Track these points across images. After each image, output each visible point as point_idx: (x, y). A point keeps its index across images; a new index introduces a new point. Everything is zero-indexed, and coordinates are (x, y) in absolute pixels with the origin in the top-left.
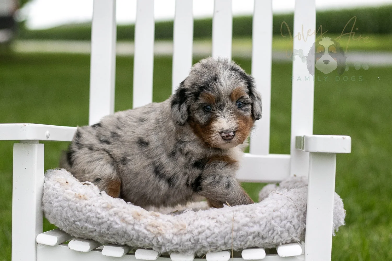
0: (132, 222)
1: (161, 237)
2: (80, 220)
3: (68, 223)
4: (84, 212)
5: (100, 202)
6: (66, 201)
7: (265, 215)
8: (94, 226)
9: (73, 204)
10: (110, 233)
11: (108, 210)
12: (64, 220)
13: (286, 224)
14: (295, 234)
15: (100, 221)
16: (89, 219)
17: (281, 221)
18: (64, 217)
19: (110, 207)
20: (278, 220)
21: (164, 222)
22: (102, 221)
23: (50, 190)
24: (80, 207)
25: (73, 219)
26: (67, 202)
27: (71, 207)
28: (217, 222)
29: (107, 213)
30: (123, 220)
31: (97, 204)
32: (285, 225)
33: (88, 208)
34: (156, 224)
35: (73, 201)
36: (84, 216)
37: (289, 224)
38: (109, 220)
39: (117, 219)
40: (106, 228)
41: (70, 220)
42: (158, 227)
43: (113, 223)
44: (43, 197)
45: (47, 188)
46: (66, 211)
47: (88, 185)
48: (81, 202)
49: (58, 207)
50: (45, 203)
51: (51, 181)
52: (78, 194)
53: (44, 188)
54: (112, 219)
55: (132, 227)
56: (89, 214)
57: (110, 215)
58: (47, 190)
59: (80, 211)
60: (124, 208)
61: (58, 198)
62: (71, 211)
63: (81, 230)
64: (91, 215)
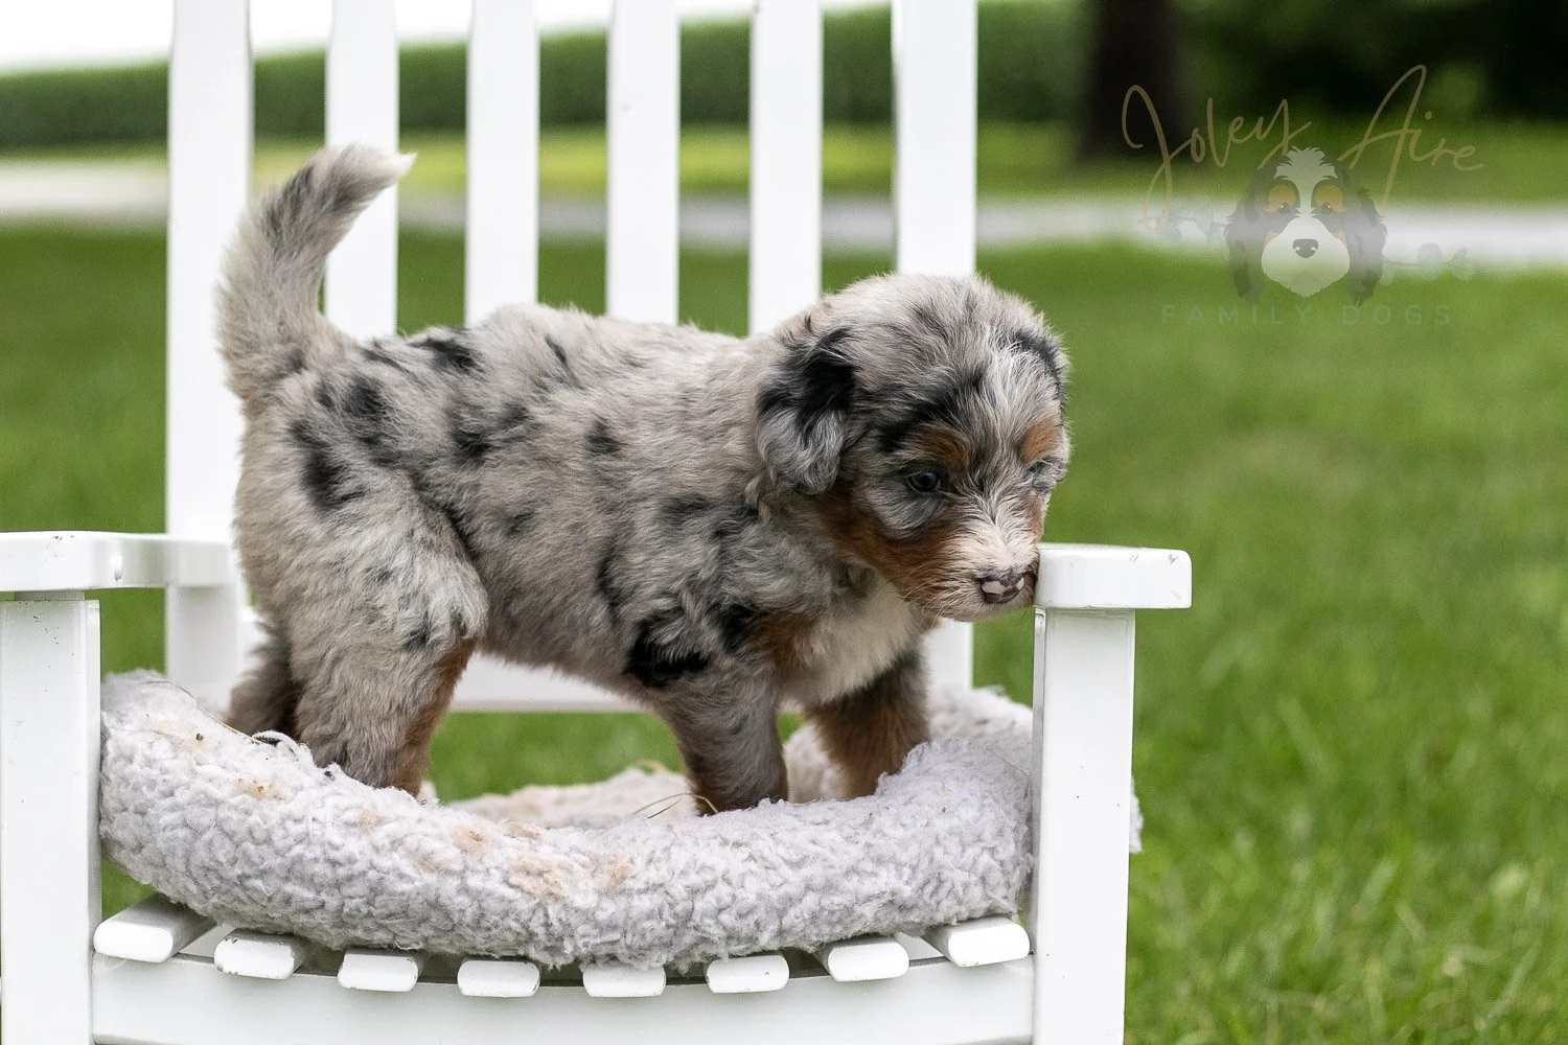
0: (457, 867)
1: (558, 906)
2: (262, 874)
3: (216, 882)
4: (280, 844)
5: (335, 806)
6: (204, 806)
7: (912, 831)
8: (319, 892)
9: (234, 816)
10: (375, 912)
11: (366, 832)
12: (201, 873)
13: (978, 856)
14: (1002, 891)
15: (342, 872)
16: (298, 867)
17: (964, 847)
18: (201, 861)
19: (374, 820)
20: (953, 845)
21: (563, 858)
22: (350, 873)
23: (136, 767)
24: (265, 827)
25: (238, 871)
26: (211, 811)
27: (227, 828)
28: (751, 857)
29: (364, 842)
30: (425, 861)
31: (326, 813)
32: (975, 862)
33: (295, 829)
34: (538, 866)
35: (236, 808)
36: (279, 860)
37: (986, 859)
38: (373, 867)
39: (403, 861)
40: (361, 897)
41: (223, 875)
42: (545, 875)
43: (391, 877)
44: (106, 789)
45: (120, 756)
46: (210, 844)
47: (274, 742)
48: (267, 811)
49: (174, 828)
50: (116, 811)
51: (132, 733)
52: (248, 781)
53: (109, 758)
54: (384, 862)
55: (459, 882)
56: (302, 851)
57: (377, 850)
58: (121, 762)
59: (265, 841)
60: (420, 820)
61: (172, 794)
62: (227, 840)
63: (264, 907)
64: (309, 855)
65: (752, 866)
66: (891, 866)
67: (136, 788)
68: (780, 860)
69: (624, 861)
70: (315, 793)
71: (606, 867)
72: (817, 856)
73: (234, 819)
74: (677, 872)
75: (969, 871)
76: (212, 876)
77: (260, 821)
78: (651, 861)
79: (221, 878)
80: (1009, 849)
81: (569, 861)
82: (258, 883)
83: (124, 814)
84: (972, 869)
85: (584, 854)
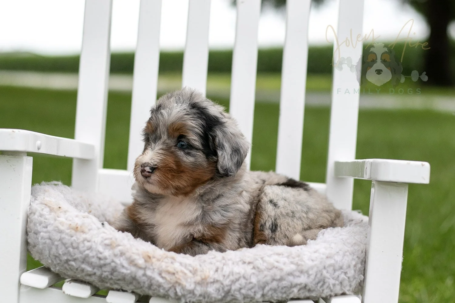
0: (143, 266)
1: (180, 288)
2: (75, 260)
3: (59, 262)
4: (81, 249)
5: (102, 237)
6: (57, 232)
8: (94, 269)
9: (67, 237)
10: (114, 278)
11: (112, 249)
12: (54, 257)
13: (340, 275)
15: (102, 262)
16: (87, 259)
17: (335, 271)
18: (54, 253)
19: (115, 245)
20: (331, 270)
21: (183, 268)
22: (104, 263)
23: (36, 216)
24: (77, 242)
25: (66, 258)
26: (59, 235)
27: (64, 241)
28: (254, 268)
29: (111, 252)
30: (132, 262)
31: (98, 239)
32: (338, 277)
33: (87, 244)
34: (173, 271)
35: (67, 234)
36: (81, 255)
37: (343, 276)
38: (113, 261)
39: (124, 261)
40: (109, 272)
41: (61, 259)
42: (175, 275)
43: (119, 266)
46: (57, 246)
48: (79, 236)
49: (46, 239)
51: (37, 204)
52: (74, 225)
54: (117, 261)
55: (143, 272)
56: (89, 253)
57: (115, 255)
59: (77, 248)
61: (47, 227)
62: (63, 246)
63: (75, 272)
64: (91, 255)
65: (254, 271)
69: (206, 272)
70: (97, 231)
71: (199, 273)
73: (67, 239)
74: (226, 276)
75: (336, 280)
76: (57, 259)
77: (76, 239)
78: (216, 271)
80: (352, 273)
81: (186, 270)
82: (73, 263)
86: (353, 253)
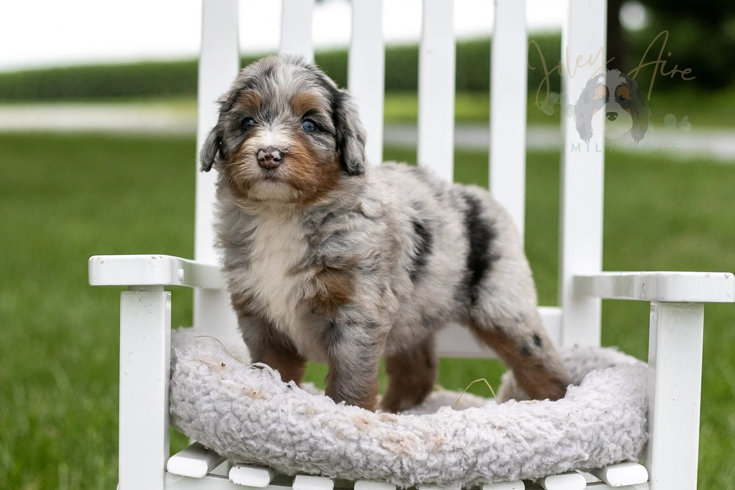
0: (355, 438)
1: (408, 459)
2: (254, 438)
3: (230, 441)
4: (264, 422)
5: (293, 404)
6: (225, 401)
7: (590, 424)
8: (283, 448)
9: (241, 407)
10: (312, 459)
11: (308, 418)
12: (223, 435)
13: (621, 435)
14: (632, 452)
15: (296, 438)
16: (273, 435)
17: (615, 431)
18: (223, 429)
19: (313, 412)
20: (610, 429)
21: (409, 433)
22: (300, 439)
23: (190, 379)
24: (257, 414)
25: (242, 436)
26: (229, 404)
27: (237, 413)
28: (507, 435)
29: (308, 423)
30: (339, 434)
31: (288, 408)
32: (620, 438)
33: (272, 415)
34: (396, 437)
35: (241, 403)
36: (264, 431)
37: (625, 437)
38: (312, 436)
39: (328, 434)
40: (305, 452)
41: (234, 437)
42: (401, 442)
43: (322, 442)
44: (174, 389)
45: (182, 372)
46: (228, 421)
47: (261, 368)
48: (258, 405)
49: (209, 411)
50: (179, 401)
51: (189, 361)
52: (248, 389)
53: (176, 373)
54: (318, 434)
55: (356, 446)
56: (275, 427)
57: (314, 427)
58: (183, 376)
59: (256, 421)
60: (336, 413)
61: (208, 394)
62: (237, 419)
63: (255, 454)
64: (279, 429)
65: (508, 440)
66: (579, 442)
67: (190, 390)
68: (523, 438)
69: (441, 436)
70: (282, 396)
71: (432, 438)
72: (541, 436)
73: (241, 409)
74: (470, 443)
75: (617, 443)
76: (228, 437)
77: (253, 410)
78: (455, 435)
79: (233, 439)
80: (637, 432)
81: (413, 435)
82: (252, 442)
83: (183, 403)
84: (617, 442)
85: (420, 431)
86: (634, 404)
